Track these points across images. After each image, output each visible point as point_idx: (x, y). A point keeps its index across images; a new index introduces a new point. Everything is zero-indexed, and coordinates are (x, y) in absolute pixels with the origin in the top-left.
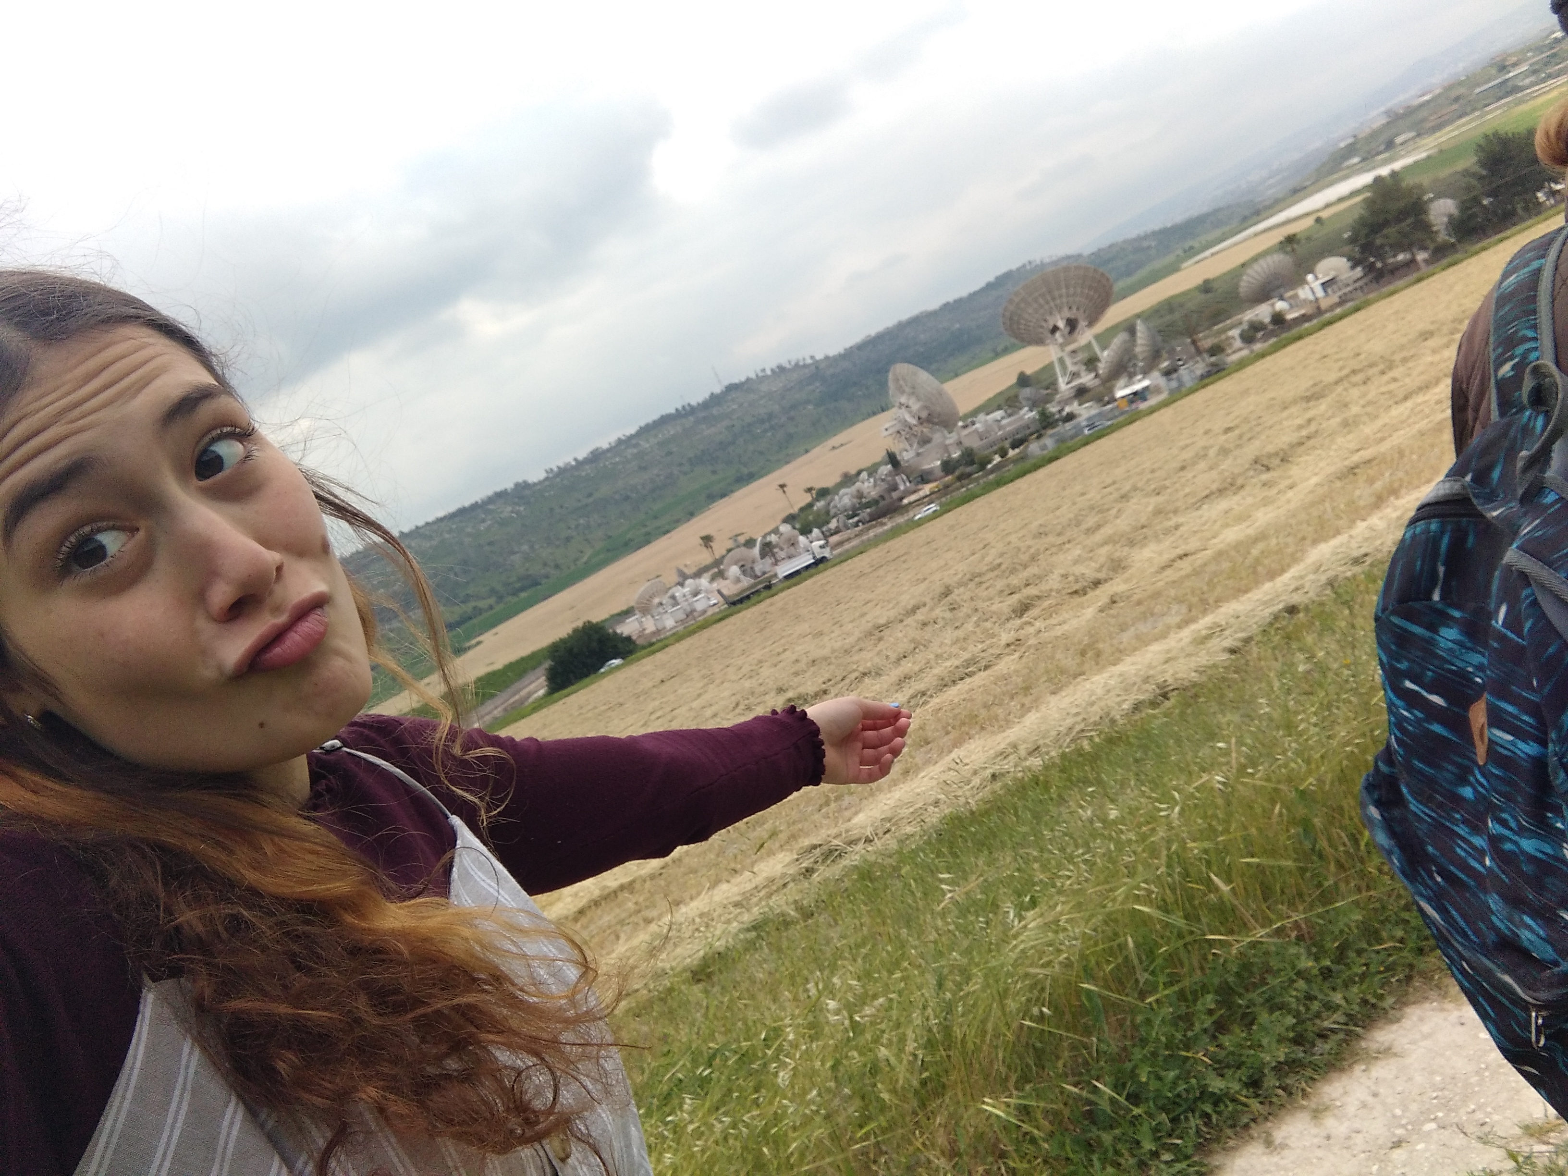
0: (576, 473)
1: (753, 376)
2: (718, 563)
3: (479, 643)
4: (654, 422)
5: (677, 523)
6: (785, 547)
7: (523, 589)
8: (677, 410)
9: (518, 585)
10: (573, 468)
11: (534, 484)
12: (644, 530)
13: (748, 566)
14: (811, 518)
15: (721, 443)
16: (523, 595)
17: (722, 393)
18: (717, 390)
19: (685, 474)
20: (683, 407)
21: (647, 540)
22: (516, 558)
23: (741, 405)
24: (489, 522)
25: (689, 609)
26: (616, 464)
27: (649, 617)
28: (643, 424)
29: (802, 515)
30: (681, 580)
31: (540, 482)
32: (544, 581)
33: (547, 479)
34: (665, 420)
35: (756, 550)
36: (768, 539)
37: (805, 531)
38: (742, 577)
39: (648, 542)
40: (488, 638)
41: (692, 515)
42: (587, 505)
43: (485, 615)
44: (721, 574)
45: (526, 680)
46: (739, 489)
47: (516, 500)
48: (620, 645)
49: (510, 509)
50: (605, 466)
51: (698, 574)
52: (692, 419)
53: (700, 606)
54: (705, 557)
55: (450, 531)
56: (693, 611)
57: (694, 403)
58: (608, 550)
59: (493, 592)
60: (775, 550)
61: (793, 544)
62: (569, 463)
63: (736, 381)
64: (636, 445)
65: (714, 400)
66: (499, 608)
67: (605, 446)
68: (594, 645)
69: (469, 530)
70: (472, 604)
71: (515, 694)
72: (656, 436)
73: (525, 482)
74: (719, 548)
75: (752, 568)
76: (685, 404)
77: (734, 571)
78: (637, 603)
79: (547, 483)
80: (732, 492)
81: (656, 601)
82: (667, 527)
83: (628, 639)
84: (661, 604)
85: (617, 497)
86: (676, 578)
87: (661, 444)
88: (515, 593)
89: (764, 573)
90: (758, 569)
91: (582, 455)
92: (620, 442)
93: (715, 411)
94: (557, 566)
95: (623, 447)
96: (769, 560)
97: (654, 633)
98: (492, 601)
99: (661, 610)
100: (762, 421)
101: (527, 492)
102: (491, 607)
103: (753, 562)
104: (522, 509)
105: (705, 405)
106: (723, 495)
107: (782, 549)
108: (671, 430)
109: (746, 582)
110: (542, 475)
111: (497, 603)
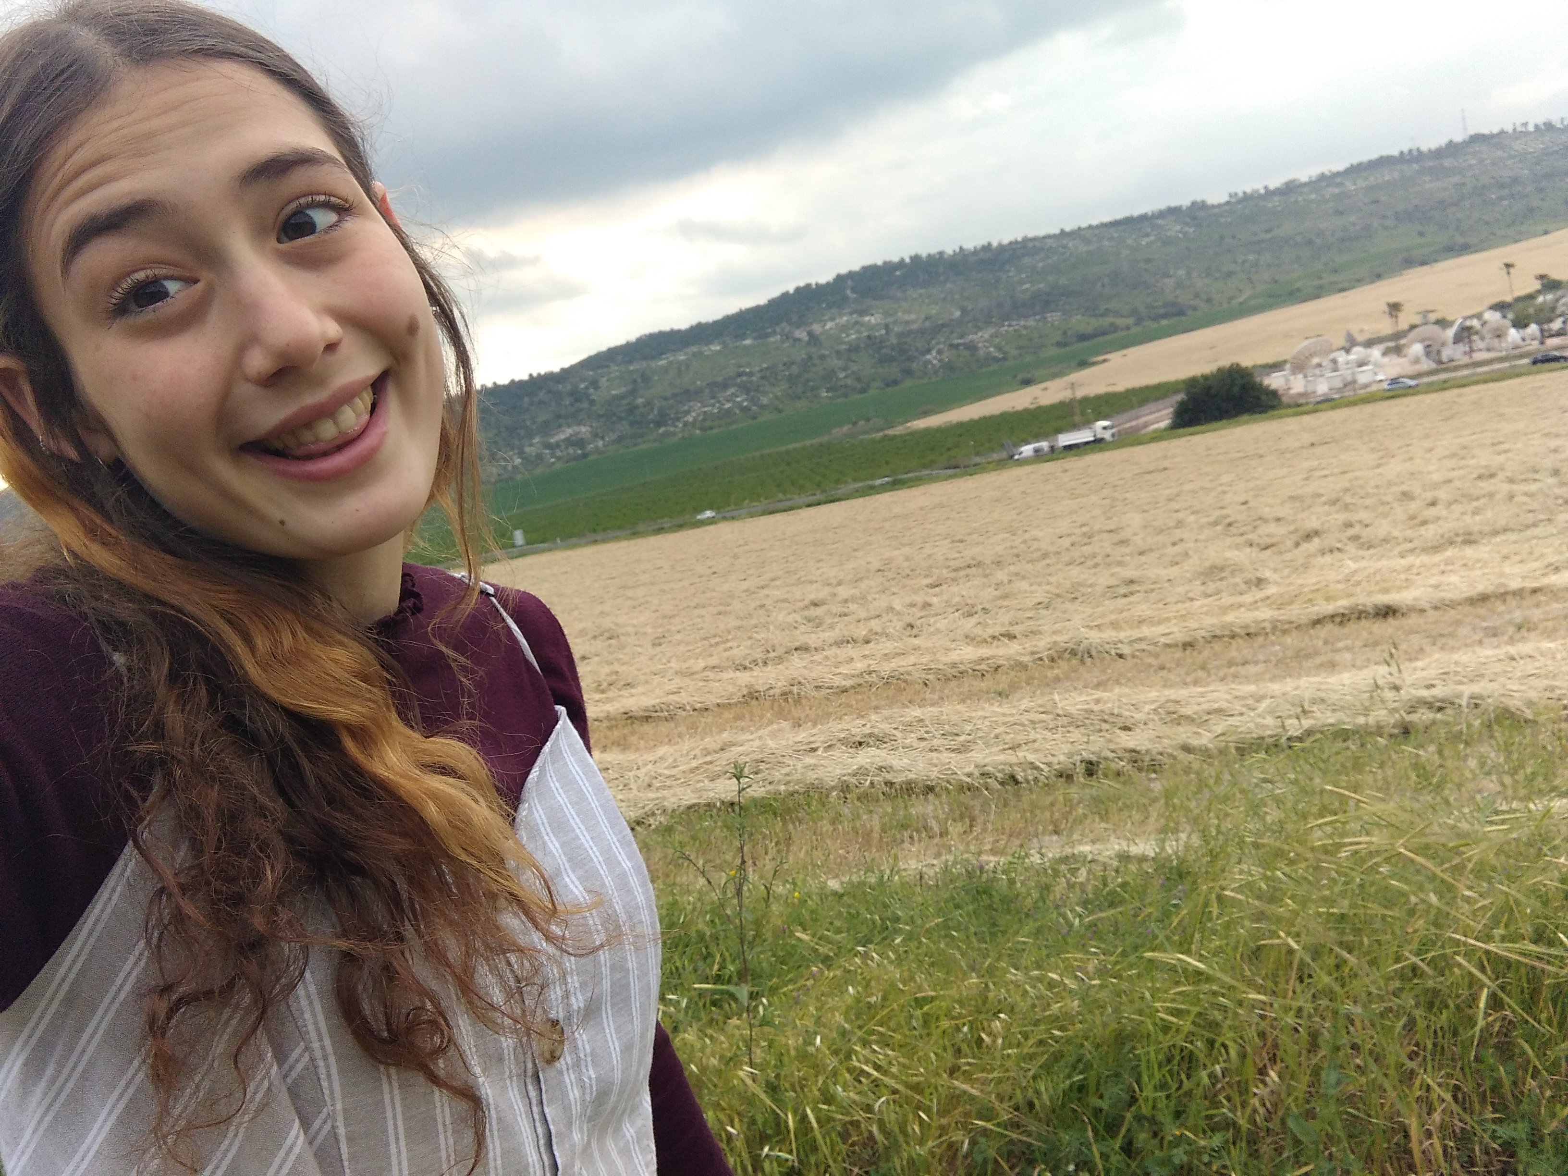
0: (1262, 203)
1: (1509, 128)
2: (1398, 336)
3: (1105, 361)
4: (1370, 161)
5: (1359, 282)
6: (1488, 336)
7: (1165, 316)
8: (1402, 153)
9: (1162, 311)
10: (1261, 197)
11: (1213, 206)
12: (1317, 282)
13: (1434, 349)
14: (1531, 310)
15: (1441, 202)
16: (1164, 322)
17: (1464, 142)
18: (1459, 138)
19: (1386, 228)
20: (1410, 151)
21: (1317, 294)
22: (1169, 282)
23: (1482, 161)
24: (1152, 238)
25: (1349, 378)
26: (1311, 201)
27: (1300, 376)
28: (1355, 161)
29: (1520, 305)
30: (1347, 345)
31: (1219, 206)
32: (1190, 312)
33: (1228, 203)
34: (1384, 162)
35: (1450, 333)
36: (1468, 323)
37: (1520, 324)
38: (1424, 359)
39: (1318, 297)
40: (1115, 358)
41: (1379, 277)
42: (1263, 241)
43: (1120, 334)
44: (1398, 350)
45: (1146, 409)
46: (1446, 259)
47: (1188, 220)
48: (1264, 397)
49: (1178, 228)
50: (1296, 202)
51: (1369, 344)
52: (1415, 166)
53: (1363, 379)
54: (1386, 327)
55: (1111, 239)
56: (1354, 382)
57: (1424, 148)
58: (1270, 296)
59: (1134, 312)
60: (1475, 338)
61: (1499, 336)
62: (1257, 191)
63: (1486, 131)
64: (1341, 184)
65: (1452, 149)
66: (1135, 330)
67: (1304, 179)
68: (1236, 390)
69: (1129, 241)
70: (1110, 319)
71: (1130, 420)
72: (1367, 179)
73: (1203, 202)
74: (1404, 320)
75: (1439, 352)
76: (1414, 147)
77: (1417, 349)
78: (1294, 358)
79: (1227, 208)
80: (1436, 261)
81: (1316, 360)
82: (1346, 285)
83: (1274, 394)
84: (1319, 365)
85: (1299, 239)
86: (1341, 342)
87: (1370, 189)
88: (1156, 318)
89: (1452, 360)
90: (1446, 354)
91: (1275, 183)
92: (1322, 177)
93: (1447, 163)
94: (1209, 300)
95: (1324, 184)
96: (1462, 348)
97: (1301, 395)
98: (1130, 321)
99: (1317, 371)
100: (1502, 186)
101: (1202, 214)
102: (1128, 328)
103: (1443, 344)
104: (1191, 230)
105: (1437, 154)
106: (1423, 263)
107: (1482, 338)
108: (1387, 175)
109: (1427, 365)
110: (1222, 198)
111: (1136, 324)
